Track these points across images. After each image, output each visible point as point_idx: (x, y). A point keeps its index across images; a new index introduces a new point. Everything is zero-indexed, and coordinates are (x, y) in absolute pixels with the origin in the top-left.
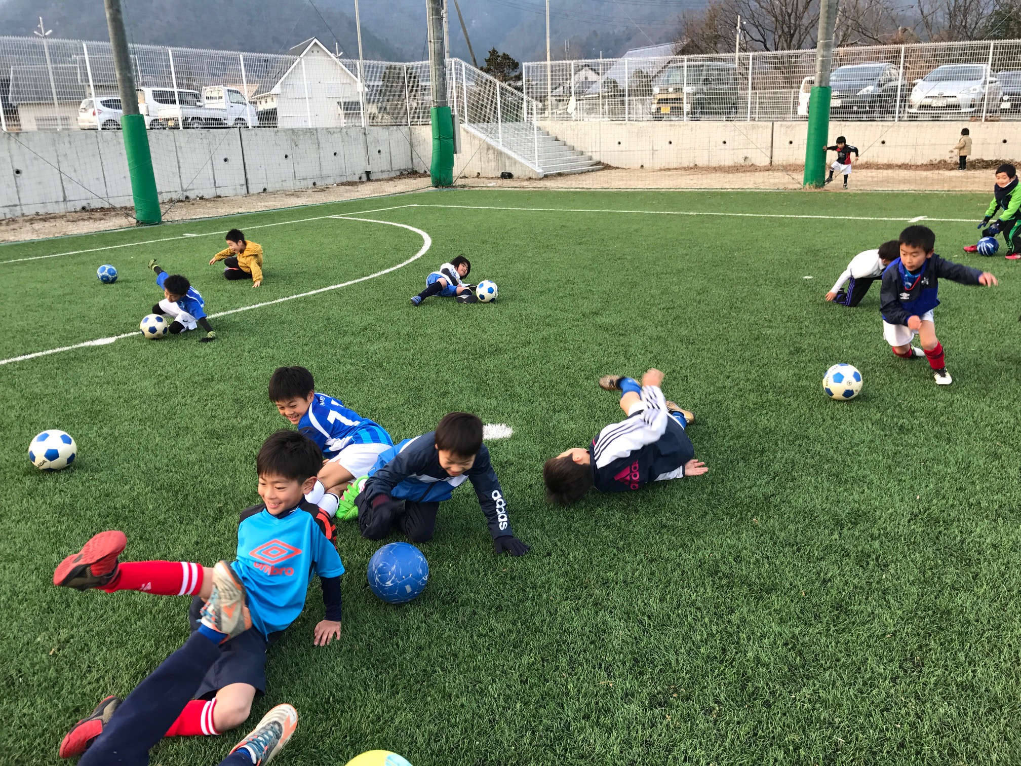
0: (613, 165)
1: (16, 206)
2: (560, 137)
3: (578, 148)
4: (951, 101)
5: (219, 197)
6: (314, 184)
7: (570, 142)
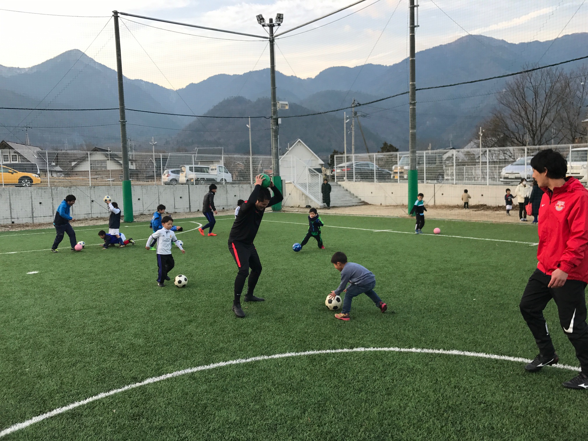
0: (370, 203)
1: (90, 214)
2: (348, 190)
3: (355, 195)
4: (517, 175)
5: (176, 213)
6: (223, 208)
7: (352, 192)
